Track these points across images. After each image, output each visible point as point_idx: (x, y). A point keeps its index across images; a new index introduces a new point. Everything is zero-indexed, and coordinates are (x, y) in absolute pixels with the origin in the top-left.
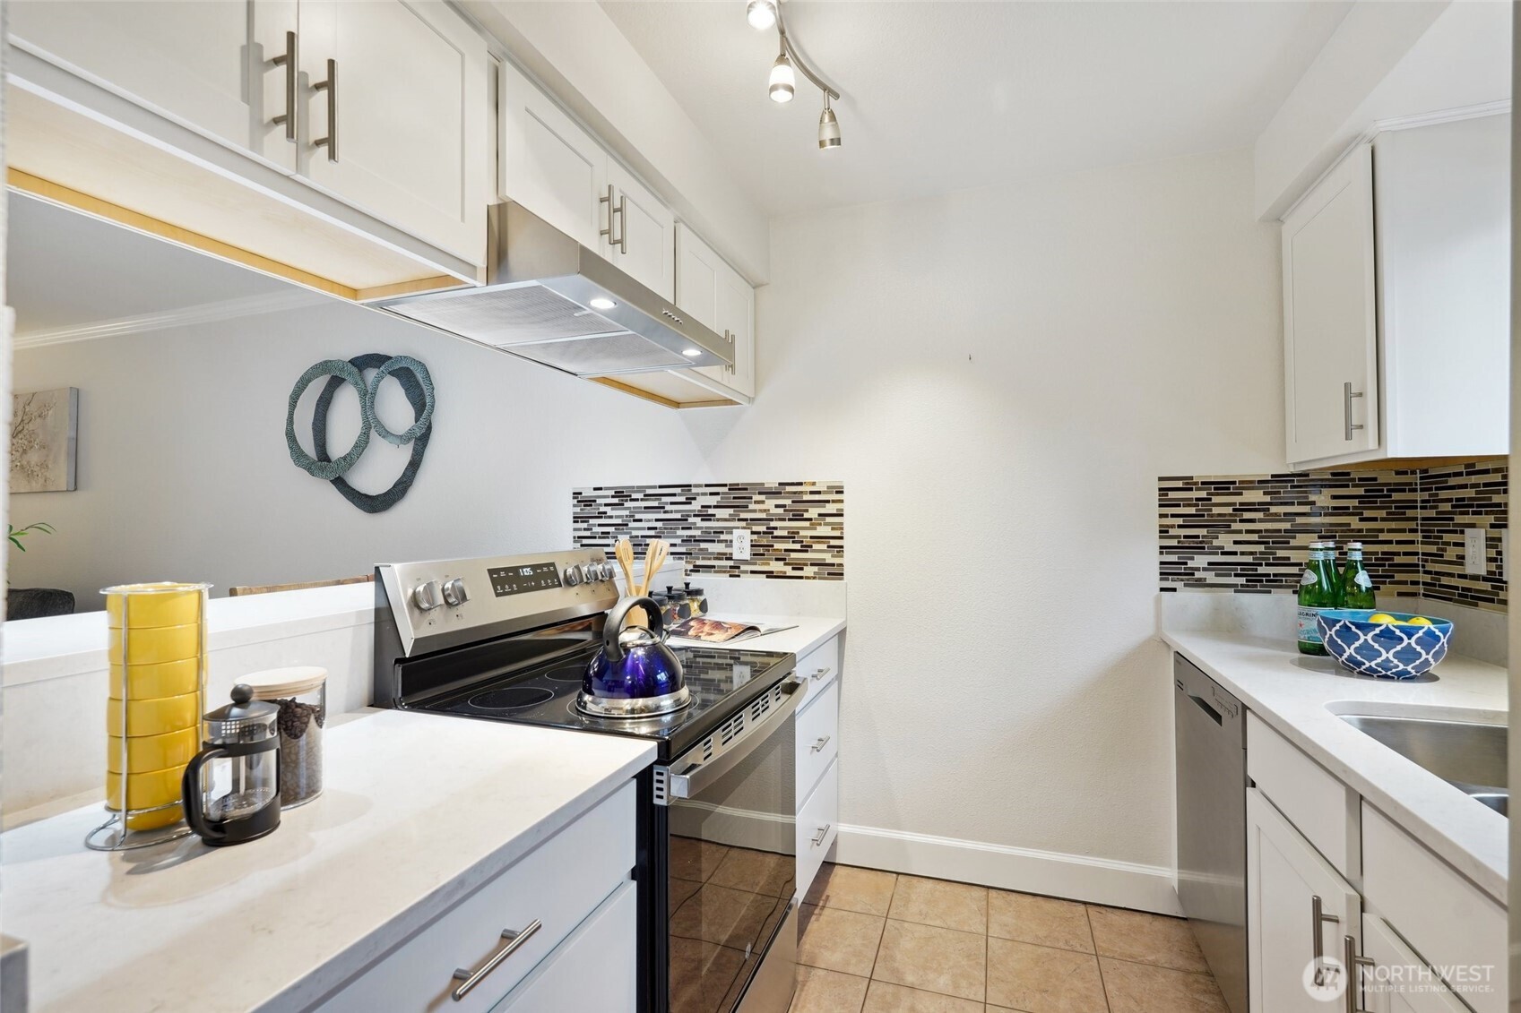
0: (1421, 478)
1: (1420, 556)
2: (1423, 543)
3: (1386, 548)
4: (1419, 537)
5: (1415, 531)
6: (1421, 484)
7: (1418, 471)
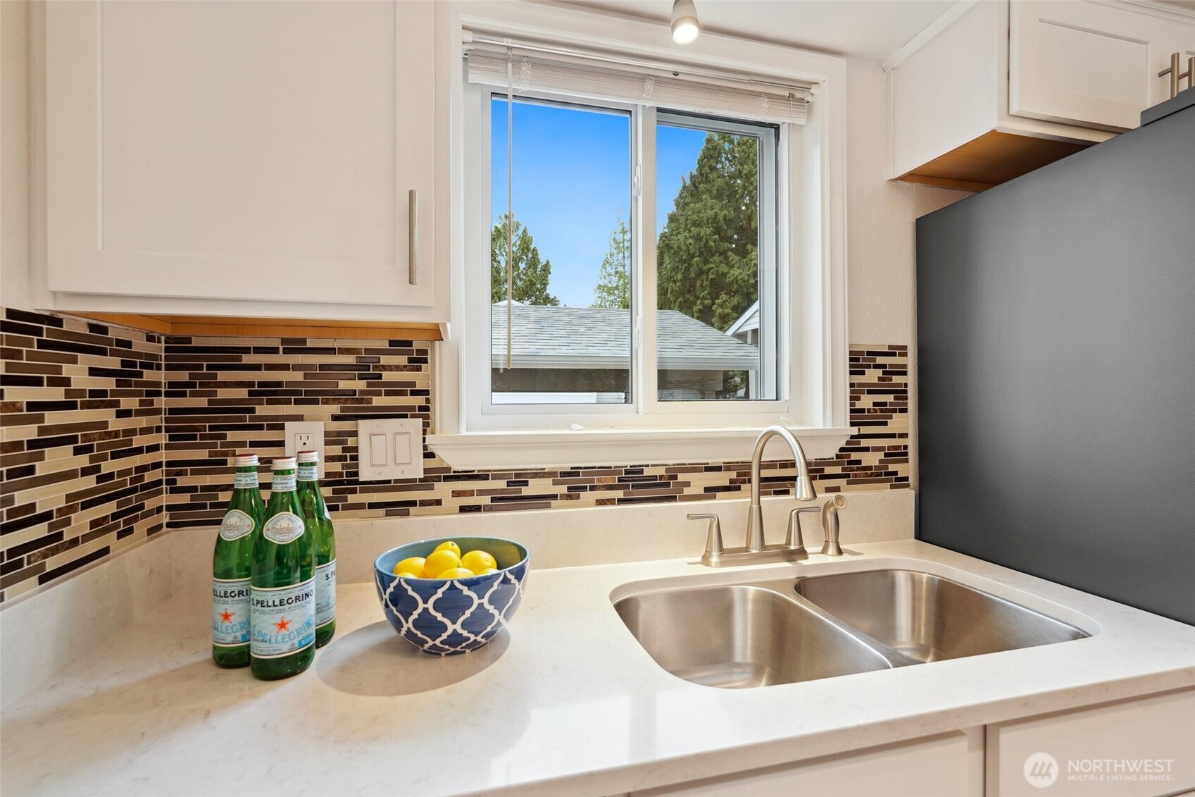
0: (167, 349)
1: (164, 468)
2: (168, 447)
3: (138, 460)
4: (162, 438)
5: (159, 429)
6: (167, 358)
7: (163, 338)
